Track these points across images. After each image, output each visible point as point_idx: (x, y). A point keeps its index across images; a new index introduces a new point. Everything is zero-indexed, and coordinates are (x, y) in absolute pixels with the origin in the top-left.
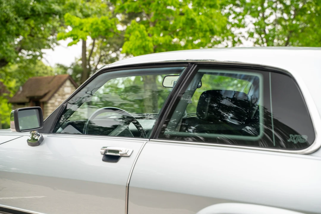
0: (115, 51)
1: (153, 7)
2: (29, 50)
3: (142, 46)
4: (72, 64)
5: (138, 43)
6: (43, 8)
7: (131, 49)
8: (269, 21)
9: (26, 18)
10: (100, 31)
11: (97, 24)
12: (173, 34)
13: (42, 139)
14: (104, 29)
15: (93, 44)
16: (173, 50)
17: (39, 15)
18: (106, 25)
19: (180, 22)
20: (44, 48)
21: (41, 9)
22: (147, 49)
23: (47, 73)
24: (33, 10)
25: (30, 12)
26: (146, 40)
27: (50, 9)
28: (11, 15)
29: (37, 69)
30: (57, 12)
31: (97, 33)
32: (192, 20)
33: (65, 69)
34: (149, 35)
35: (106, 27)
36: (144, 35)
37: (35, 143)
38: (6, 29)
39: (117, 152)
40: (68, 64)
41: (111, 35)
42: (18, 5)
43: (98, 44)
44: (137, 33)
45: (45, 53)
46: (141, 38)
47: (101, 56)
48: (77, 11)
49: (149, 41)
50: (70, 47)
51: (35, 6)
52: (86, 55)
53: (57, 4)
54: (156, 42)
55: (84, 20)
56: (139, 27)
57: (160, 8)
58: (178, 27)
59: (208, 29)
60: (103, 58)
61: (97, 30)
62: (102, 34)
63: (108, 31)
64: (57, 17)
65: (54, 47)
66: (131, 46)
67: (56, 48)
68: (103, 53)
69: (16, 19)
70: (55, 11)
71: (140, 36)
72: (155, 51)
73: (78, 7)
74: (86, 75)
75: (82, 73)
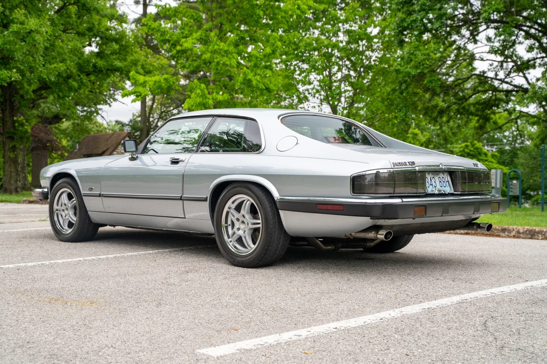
0: (177, 107)
1: (213, 67)
2: (84, 106)
3: (202, 103)
4: (131, 121)
5: (199, 100)
6: (105, 64)
7: (192, 106)
8: (337, 77)
9: (88, 74)
10: (163, 89)
11: (160, 82)
12: (232, 92)
13: (137, 157)
14: (166, 87)
15: (153, 100)
16: (232, 107)
17: (101, 71)
18: (168, 83)
19: (237, 82)
20: (100, 104)
21: (104, 65)
22: (207, 106)
23: (101, 131)
24: (95, 66)
25: (92, 68)
26: (206, 98)
27: (112, 66)
28: (74, 71)
29: (90, 126)
30: (119, 69)
31: (159, 90)
32: (250, 81)
33: (123, 125)
34: (209, 93)
35: (168, 85)
36: (204, 93)
37: (133, 159)
38: (68, 84)
39: (178, 159)
40: (126, 120)
41: (173, 93)
42: (81, 61)
43: (158, 100)
44: (198, 91)
45: (101, 109)
46: (202, 96)
47: (162, 112)
48: (139, 68)
49: (209, 98)
50: (134, 103)
51: (97, 63)
52: (146, 111)
53: (119, 61)
54: (216, 100)
55: (147, 78)
56: (200, 86)
57: (219, 68)
58: (236, 85)
59: (264, 88)
60: (163, 115)
61: (160, 87)
62: (165, 91)
63: (170, 88)
64: (118, 74)
65: (111, 102)
66: (192, 103)
67: (114, 104)
68: (164, 109)
69: (79, 76)
70: (117, 68)
71: (201, 94)
72: (215, 107)
73: (140, 63)
74: (145, 133)
75: (141, 130)
